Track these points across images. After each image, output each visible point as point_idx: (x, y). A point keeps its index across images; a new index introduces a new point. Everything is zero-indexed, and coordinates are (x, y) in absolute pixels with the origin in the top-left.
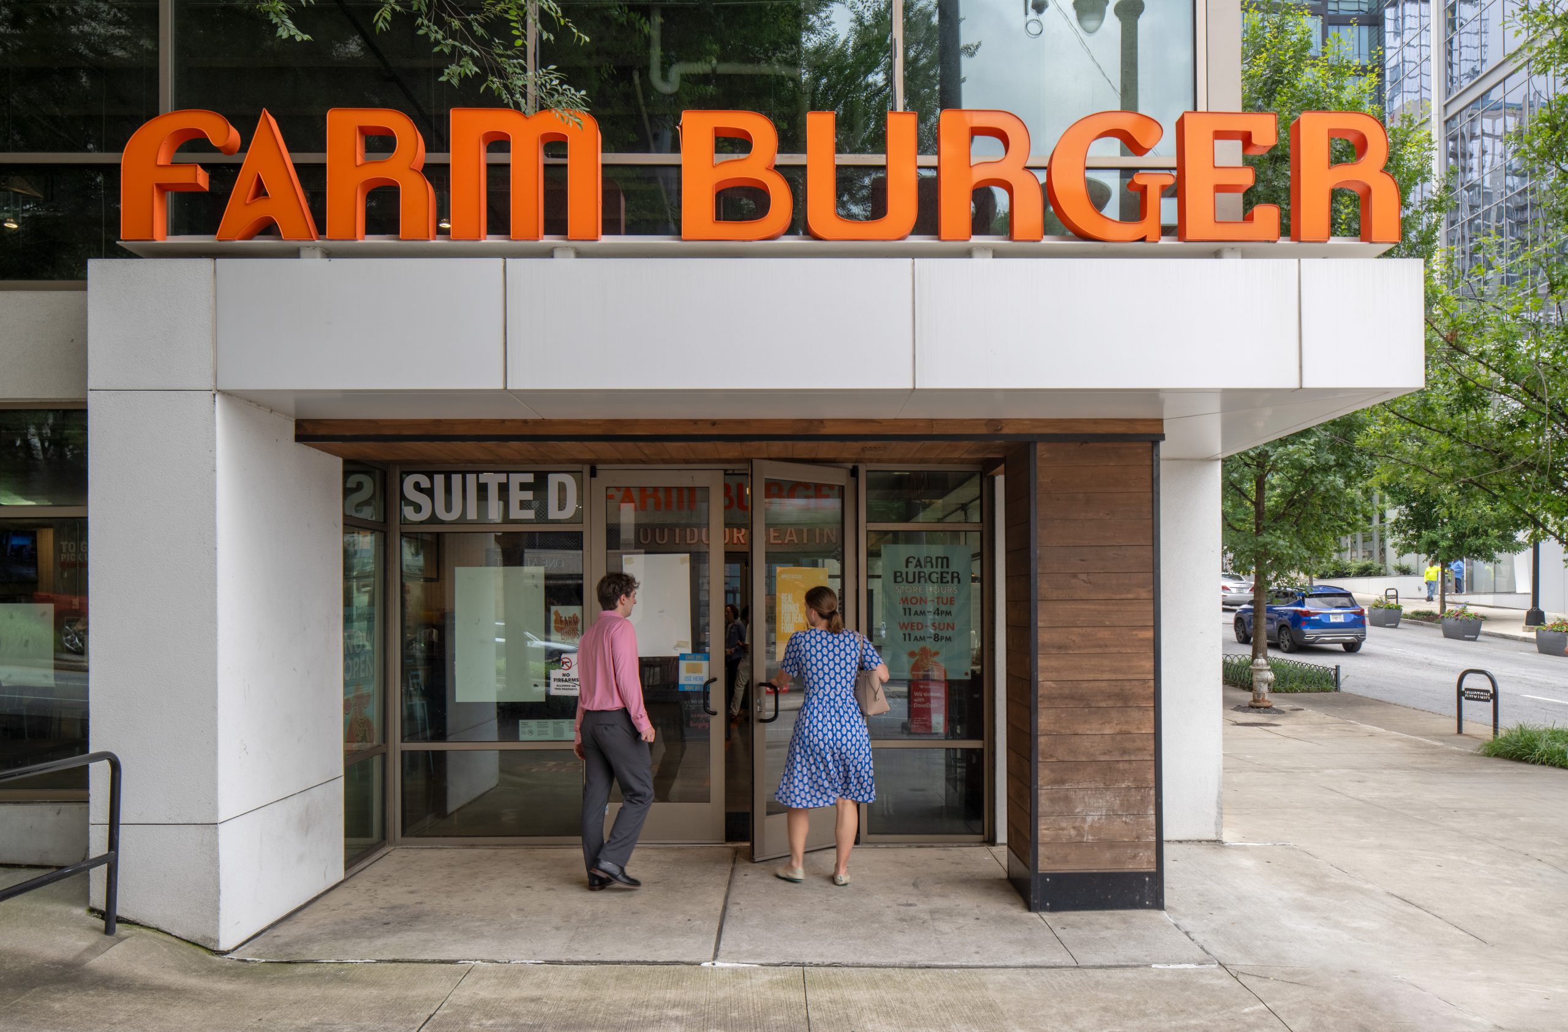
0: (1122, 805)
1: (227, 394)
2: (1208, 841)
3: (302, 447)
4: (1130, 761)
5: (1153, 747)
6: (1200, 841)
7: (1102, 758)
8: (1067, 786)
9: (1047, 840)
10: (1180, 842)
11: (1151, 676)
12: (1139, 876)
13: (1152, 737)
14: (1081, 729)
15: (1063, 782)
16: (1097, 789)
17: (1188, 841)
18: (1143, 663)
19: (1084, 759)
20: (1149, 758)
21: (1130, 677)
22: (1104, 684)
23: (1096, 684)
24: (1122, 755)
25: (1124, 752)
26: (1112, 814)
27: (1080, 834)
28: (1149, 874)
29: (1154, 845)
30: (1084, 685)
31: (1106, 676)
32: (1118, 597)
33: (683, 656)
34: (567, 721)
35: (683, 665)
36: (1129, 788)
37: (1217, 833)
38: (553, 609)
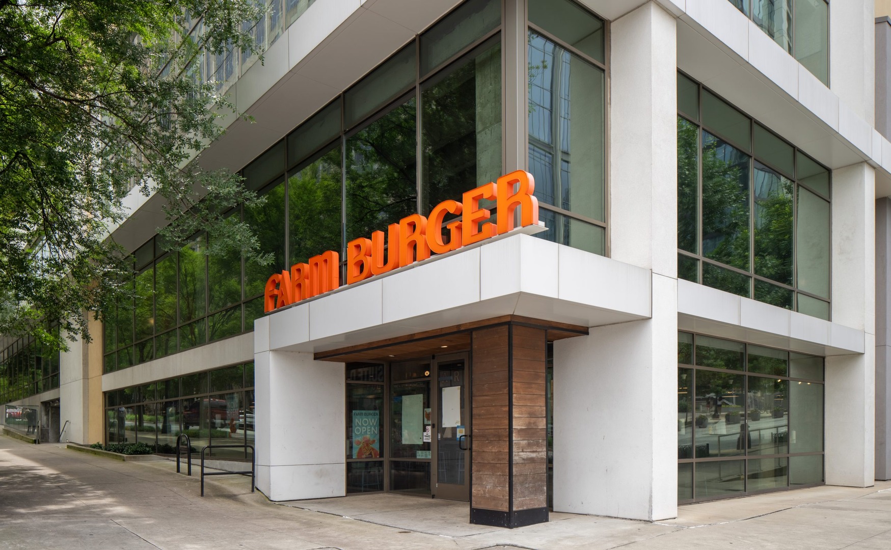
0: (498, 482)
1: (273, 350)
2: (644, 521)
3: (317, 361)
4: (500, 463)
5: (508, 458)
6: (641, 520)
7: (492, 462)
8: (481, 473)
9: (475, 495)
10: (631, 519)
11: (508, 427)
12: (503, 513)
13: (508, 453)
14: (486, 449)
15: (480, 472)
16: (490, 475)
17: (635, 520)
18: (505, 421)
19: (486, 462)
20: (507, 462)
21: (501, 427)
22: (493, 430)
23: (490, 430)
24: (498, 461)
25: (499, 460)
26: (495, 486)
27: (485, 493)
28: (506, 512)
29: (508, 500)
30: (486, 431)
31: (493, 428)
32: (497, 393)
33: (458, 427)
34: (428, 451)
35: (458, 430)
36: (500, 475)
37: (649, 517)
38: (425, 409)
